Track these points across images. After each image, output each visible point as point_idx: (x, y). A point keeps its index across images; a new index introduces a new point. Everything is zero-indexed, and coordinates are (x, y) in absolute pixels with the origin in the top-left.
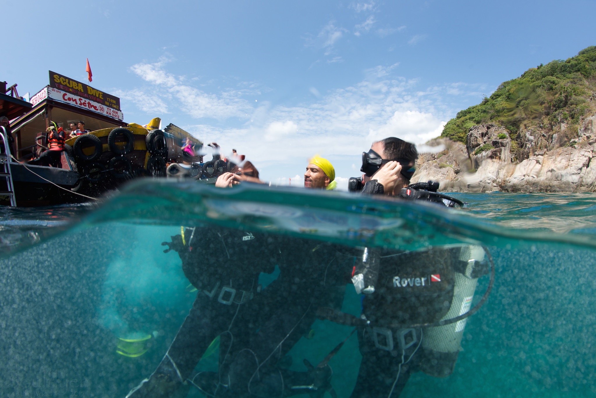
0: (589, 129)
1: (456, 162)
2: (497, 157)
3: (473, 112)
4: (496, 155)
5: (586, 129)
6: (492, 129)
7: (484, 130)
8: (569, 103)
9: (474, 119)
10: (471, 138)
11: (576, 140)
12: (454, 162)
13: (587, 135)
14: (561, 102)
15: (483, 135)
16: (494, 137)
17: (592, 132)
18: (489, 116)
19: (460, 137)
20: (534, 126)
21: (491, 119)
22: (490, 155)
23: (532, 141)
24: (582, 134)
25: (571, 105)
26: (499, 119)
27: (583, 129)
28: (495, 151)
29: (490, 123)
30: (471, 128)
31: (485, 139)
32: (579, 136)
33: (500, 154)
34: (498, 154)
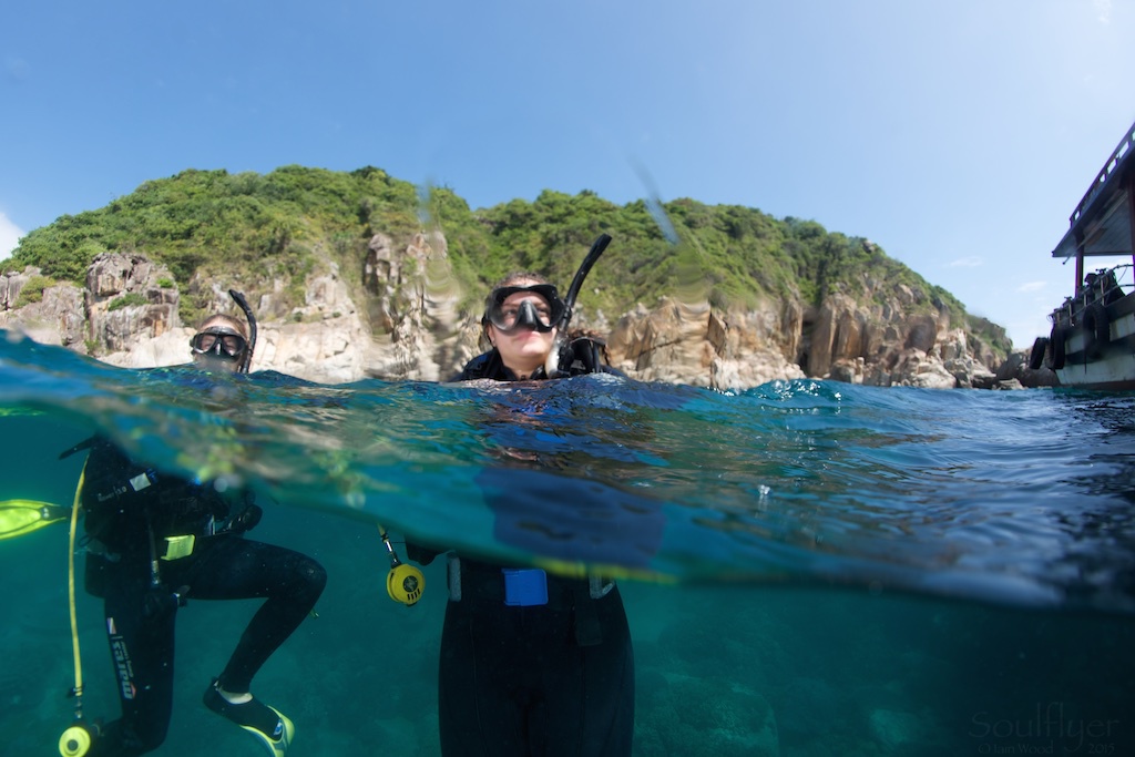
0: (320, 296)
1: (64, 322)
2: (160, 323)
3: (97, 223)
4: (157, 318)
5: (317, 296)
6: (143, 268)
7: (128, 265)
8: (286, 248)
9: (101, 239)
10: (100, 277)
11: (304, 310)
12: (59, 322)
13: (320, 305)
14: (273, 242)
15: (125, 274)
16: (153, 284)
17: (325, 301)
18: (133, 239)
19: (69, 270)
20: (226, 275)
21: (137, 245)
22: (143, 316)
23: (225, 301)
24: (312, 303)
25: (291, 252)
26: (157, 250)
27: (313, 295)
28: (156, 310)
29: (136, 254)
30: (99, 256)
31: (130, 283)
32: (306, 305)
33: (166, 317)
34: (162, 316)
